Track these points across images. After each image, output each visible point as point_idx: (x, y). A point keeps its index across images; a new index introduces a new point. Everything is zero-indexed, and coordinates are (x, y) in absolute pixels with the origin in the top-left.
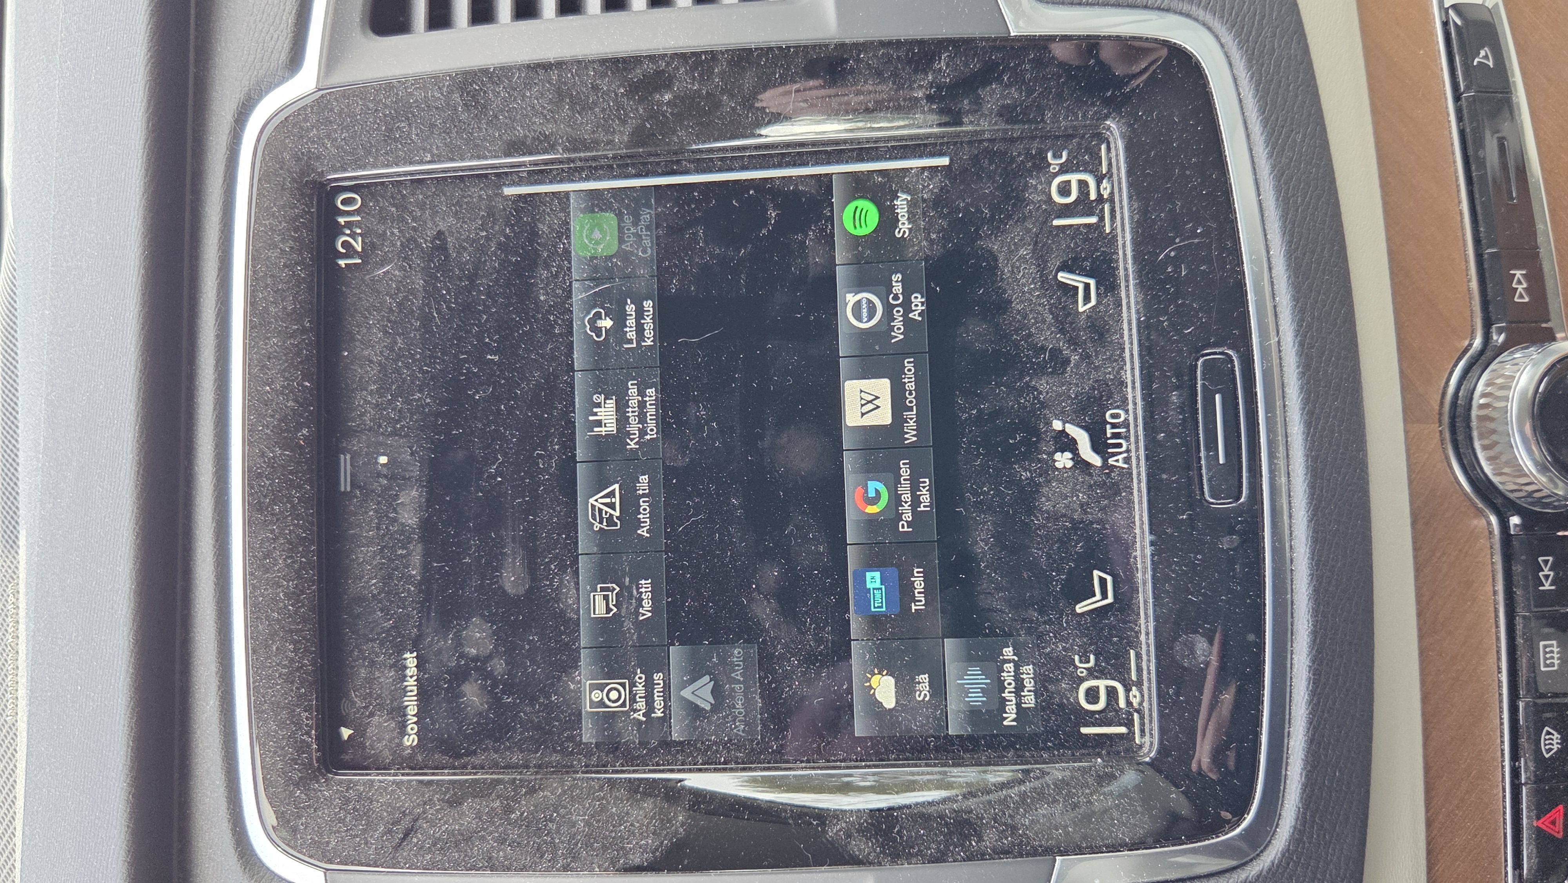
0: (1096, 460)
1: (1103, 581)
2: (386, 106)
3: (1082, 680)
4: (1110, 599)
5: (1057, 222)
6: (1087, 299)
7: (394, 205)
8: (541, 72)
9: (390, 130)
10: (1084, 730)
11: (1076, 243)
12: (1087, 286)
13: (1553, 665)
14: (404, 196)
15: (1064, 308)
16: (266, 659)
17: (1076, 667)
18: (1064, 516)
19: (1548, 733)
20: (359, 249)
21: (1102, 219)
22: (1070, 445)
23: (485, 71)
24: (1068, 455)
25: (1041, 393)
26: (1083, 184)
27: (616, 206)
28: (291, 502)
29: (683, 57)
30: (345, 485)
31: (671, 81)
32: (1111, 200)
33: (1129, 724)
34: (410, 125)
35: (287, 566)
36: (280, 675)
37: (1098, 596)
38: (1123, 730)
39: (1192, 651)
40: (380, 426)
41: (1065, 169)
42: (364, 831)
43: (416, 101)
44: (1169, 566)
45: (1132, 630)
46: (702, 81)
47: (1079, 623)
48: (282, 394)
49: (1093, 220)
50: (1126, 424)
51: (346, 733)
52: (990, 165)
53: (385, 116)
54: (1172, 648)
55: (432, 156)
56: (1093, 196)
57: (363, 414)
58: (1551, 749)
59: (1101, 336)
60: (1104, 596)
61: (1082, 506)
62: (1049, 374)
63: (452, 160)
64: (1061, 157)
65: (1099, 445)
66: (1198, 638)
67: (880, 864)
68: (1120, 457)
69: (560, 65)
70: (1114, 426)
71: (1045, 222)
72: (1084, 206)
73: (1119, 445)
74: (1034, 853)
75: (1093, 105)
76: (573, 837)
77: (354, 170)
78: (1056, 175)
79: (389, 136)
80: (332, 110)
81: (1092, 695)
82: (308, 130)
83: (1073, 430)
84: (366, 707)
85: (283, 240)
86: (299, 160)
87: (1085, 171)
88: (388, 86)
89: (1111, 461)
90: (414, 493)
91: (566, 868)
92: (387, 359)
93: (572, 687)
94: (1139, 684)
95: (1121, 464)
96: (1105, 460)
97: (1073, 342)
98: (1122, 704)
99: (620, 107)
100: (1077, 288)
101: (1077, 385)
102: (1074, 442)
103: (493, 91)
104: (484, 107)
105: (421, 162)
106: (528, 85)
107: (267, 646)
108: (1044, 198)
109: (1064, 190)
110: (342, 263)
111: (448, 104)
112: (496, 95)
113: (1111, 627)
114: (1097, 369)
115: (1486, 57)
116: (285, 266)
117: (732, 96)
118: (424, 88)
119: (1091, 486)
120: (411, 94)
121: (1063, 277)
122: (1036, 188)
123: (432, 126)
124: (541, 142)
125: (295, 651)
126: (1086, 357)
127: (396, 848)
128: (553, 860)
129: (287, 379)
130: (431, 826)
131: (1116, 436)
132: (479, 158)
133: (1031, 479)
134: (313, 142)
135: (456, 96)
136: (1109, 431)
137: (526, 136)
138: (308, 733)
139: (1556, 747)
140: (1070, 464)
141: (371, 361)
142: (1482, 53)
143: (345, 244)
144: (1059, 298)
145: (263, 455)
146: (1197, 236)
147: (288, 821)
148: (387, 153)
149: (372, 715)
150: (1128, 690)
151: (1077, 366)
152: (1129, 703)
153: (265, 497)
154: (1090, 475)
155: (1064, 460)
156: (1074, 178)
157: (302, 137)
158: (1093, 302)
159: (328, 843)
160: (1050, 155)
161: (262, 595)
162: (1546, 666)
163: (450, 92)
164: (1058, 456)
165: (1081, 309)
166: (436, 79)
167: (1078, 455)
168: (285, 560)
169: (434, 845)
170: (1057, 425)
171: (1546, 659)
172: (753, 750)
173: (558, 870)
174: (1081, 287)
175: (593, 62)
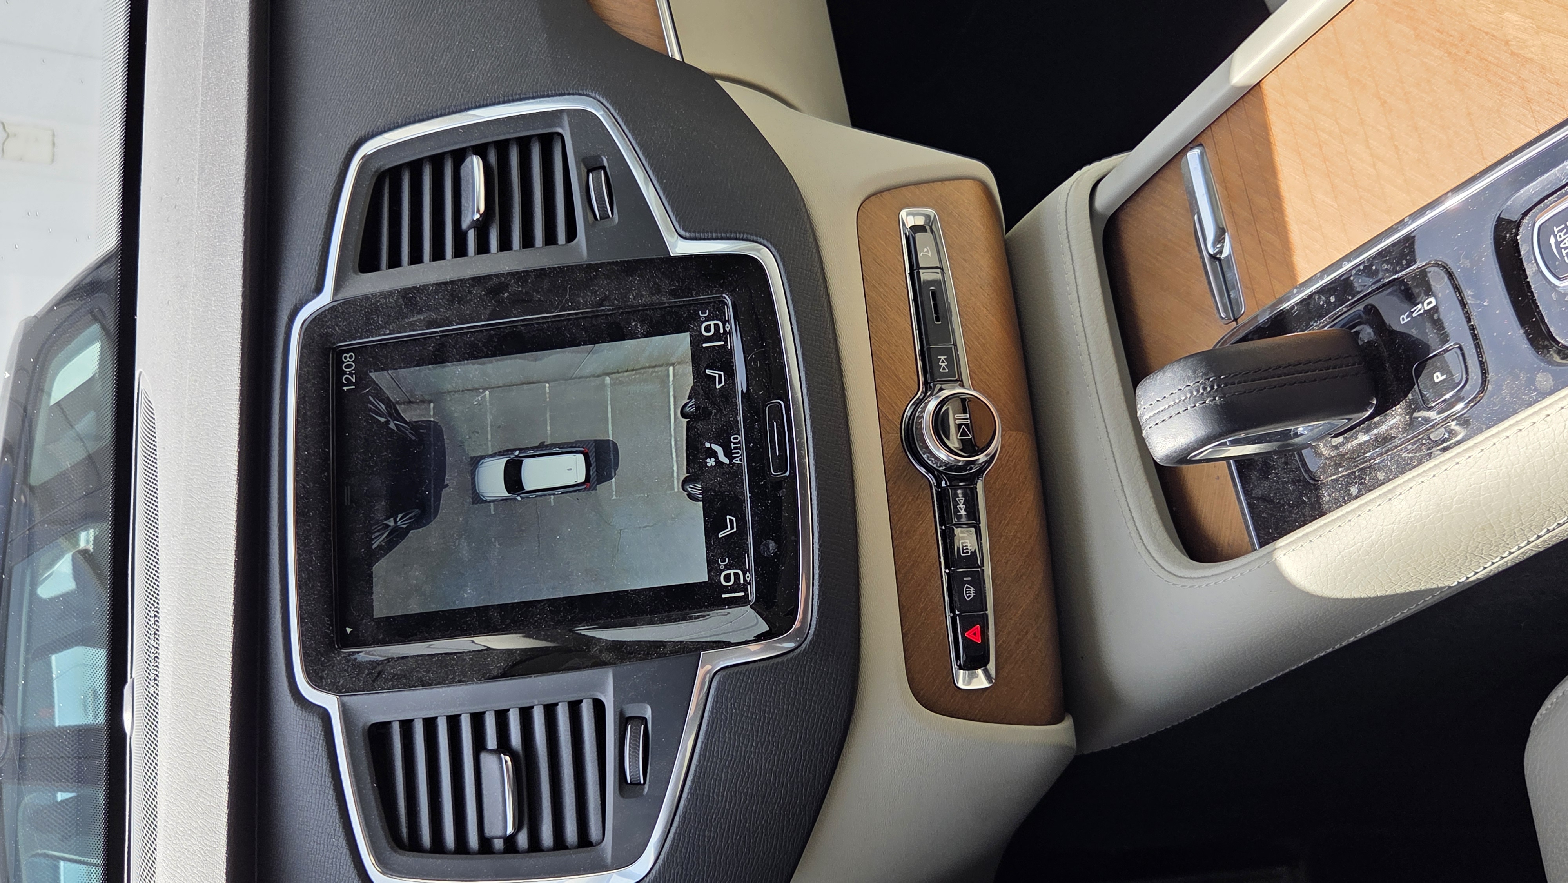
0: (727, 461)
1: (731, 521)
2: (366, 307)
3: (723, 571)
4: (735, 529)
5: (704, 345)
6: (720, 382)
7: (372, 357)
8: (443, 286)
9: (368, 319)
10: (724, 596)
11: (713, 355)
12: (720, 376)
13: (968, 552)
14: (376, 352)
15: (709, 387)
16: (306, 591)
17: (719, 565)
18: (711, 489)
19: (967, 587)
20: (354, 380)
21: (726, 342)
22: (714, 454)
23: (415, 288)
24: (713, 459)
25: (698, 429)
26: (716, 326)
27: (485, 350)
28: (319, 510)
29: (512, 274)
30: (347, 502)
31: (507, 287)
32: (729, 333)
33: (745, 590)
34: (378, 317)
35: (316, 543)
36: (314, 599)
37: (729, 529)
38: (743, 594)
39: (769, 549)
40: (365, 470)
41: (708, 319)
42: (357, 675)
43: (381, 304)
44: (757, 508)
45: (745, 543)
46: (522, 286)
47: (719, 542)
48: (314, 455)
49: (722, 343)
50: (739, 443)
51: (349, 630)
52: (671, 318)
53: (365, 312)
54: (759, 548)
55: (390, 330)
56: (722, 331)
57: (357, 465)
58: (970, 596)
59: (727, 399)
60: (732, 528)
61: (719, 484)
62: (701, 420)
63: (400, 333)
64: (706, 313)
65: (728, 454)
66: (771, 541)
67: (615, 664)
68: (738, 459)
69: (452, 282)
70: (735, 443)
71: (698, 345)
72: (717, 336)
73: (738, 453)
74: (691, 651)
75: (716, 287)
76: (464, 666)
77: (350, 341)
78: (703, 322)
79: (367, 323)
80: (339, 311)
81: (727, 578)
82: (327, 322)
83: (715, 447)
84: (359, 616)
85: (314, 379)
86: (322, 337)
87: (717, 320)
88: (367, 298)
89: (734, 461)
90: (383, 503)
91: (460, 681)
92: (368, 435)
93: (466, 596)
94: (749, 570)
95: (739, 462)
96: (731, 461)
97: (713, 404)
98: (742, 581)
99: (483, 300)
100: (715, 377)
101: (715, 424)
102: (716, 452)
103: (420, 297)
104: (415, 305)
105: (385, 335)
106: (437, 293)
107: (307, 585)
108: (697, 333)
109: (708, 329)
110: (345, 388)
111: (397, 305)
112: (420, 300)
113: (735, 543)
114: (725, 415)
115: (927, 251)
116: (315, 391)
117: (538, 292)
118: (385, 298)
119: (723, 474)
120: (379, 301)
121: (707, 371)
122: (693, 328)
123: (390, 315)
124: (445, 321)
125: (321, 586)
126: (720, 410)
127: (374, 681)
128: (454, 678)
129: (316, 448)
130: (392, 669)
131: (735, 448)
132: (414, 331)
133: (695, 472)
134: (329, 328)
135: (401, 300)
136: (733, 446)
137: (437, 318)
138: (328, 628)
139: (972, 595)
140: (714, 464)
141: (360, 437)
142: (926, 250)
143: (347, 379)
144: (706, 382)
145: (304, 487)
146: (764, 347)
147: (318, 674)
148: (367, 331)
149: (362, 619)
150: (744, 575)
151: (716, 414)
152: (745, 580)
153: (305, 508)
154: (723, 468)
155: (711, 462)
156: (712, 323)
157: (324, 326)
158: (723, 384)
159: (339, 682)
160: (700, 312)
161: (304, 558)
162: (963, 553)
163: (398, 299)
164: (708, 460)
165: (718, 387)
166: (391, 293)
167: (718, 459)
168: (316, 540)
169: (393, 677)
170: (707, 445)
171: (963, 550)
172: (559, 620)
173: (456, 683)
174: (717, 376)
175: (468, 279)
